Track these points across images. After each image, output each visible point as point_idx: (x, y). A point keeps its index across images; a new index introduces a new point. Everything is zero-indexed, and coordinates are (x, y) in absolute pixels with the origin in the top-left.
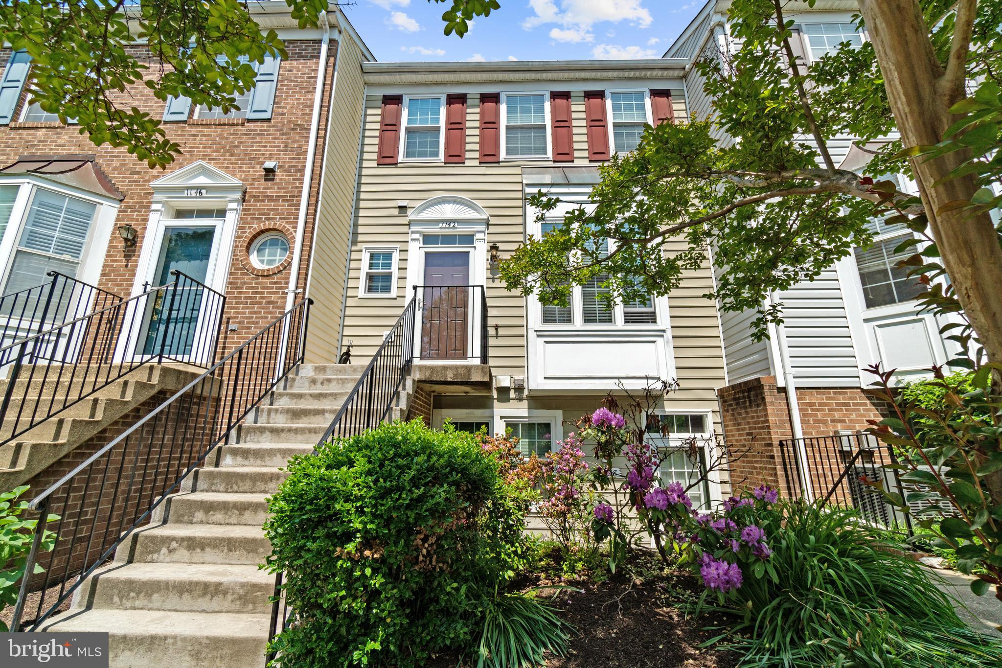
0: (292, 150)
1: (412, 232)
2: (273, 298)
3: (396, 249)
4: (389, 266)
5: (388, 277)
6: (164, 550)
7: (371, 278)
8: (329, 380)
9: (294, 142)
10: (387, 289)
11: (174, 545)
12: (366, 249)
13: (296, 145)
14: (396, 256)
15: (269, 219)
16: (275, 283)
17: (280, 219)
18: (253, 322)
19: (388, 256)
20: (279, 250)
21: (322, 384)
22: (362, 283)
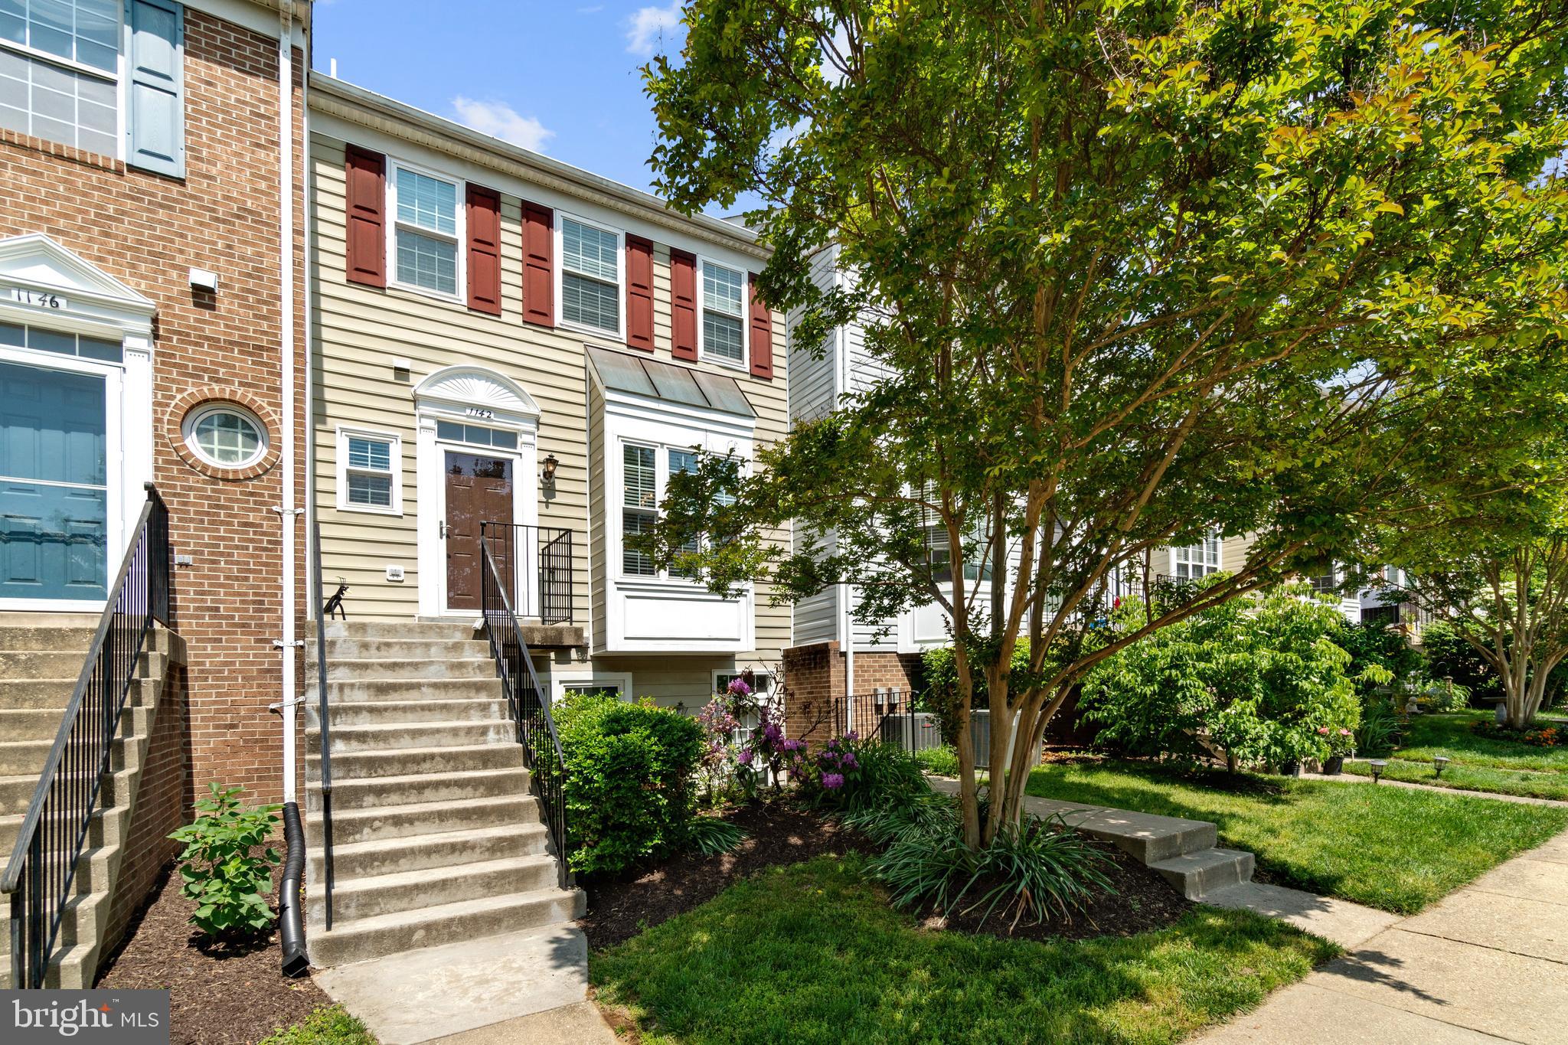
0: (242, 258)
1: (422, 416)
2: (252, 518)
3: (396, 437)
4: (386, 463)
5: (385, 482)
6: (366, 830)
7: (353, 478)
8: (388, 645)
9: (245, 243)
10: (385, 499)
11: (377, 824)
12: (343, 430)
13: (249, 250)
14: (396, 451)
15: (218, 381)
16: (252, 494)
17: (241, 384)
18: (222, 554)
19: (382, 448)
20: (240, 437)
21: (378, 648)
22: (342, 486)
